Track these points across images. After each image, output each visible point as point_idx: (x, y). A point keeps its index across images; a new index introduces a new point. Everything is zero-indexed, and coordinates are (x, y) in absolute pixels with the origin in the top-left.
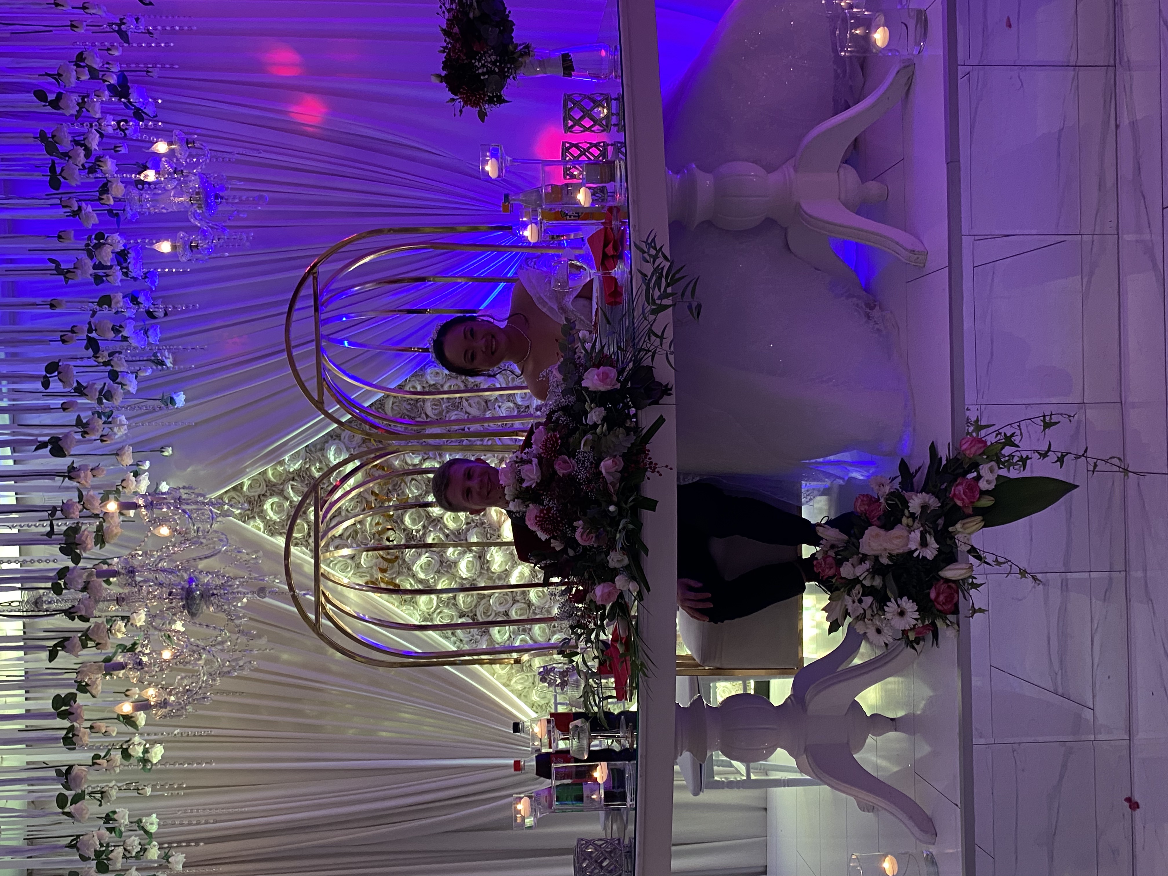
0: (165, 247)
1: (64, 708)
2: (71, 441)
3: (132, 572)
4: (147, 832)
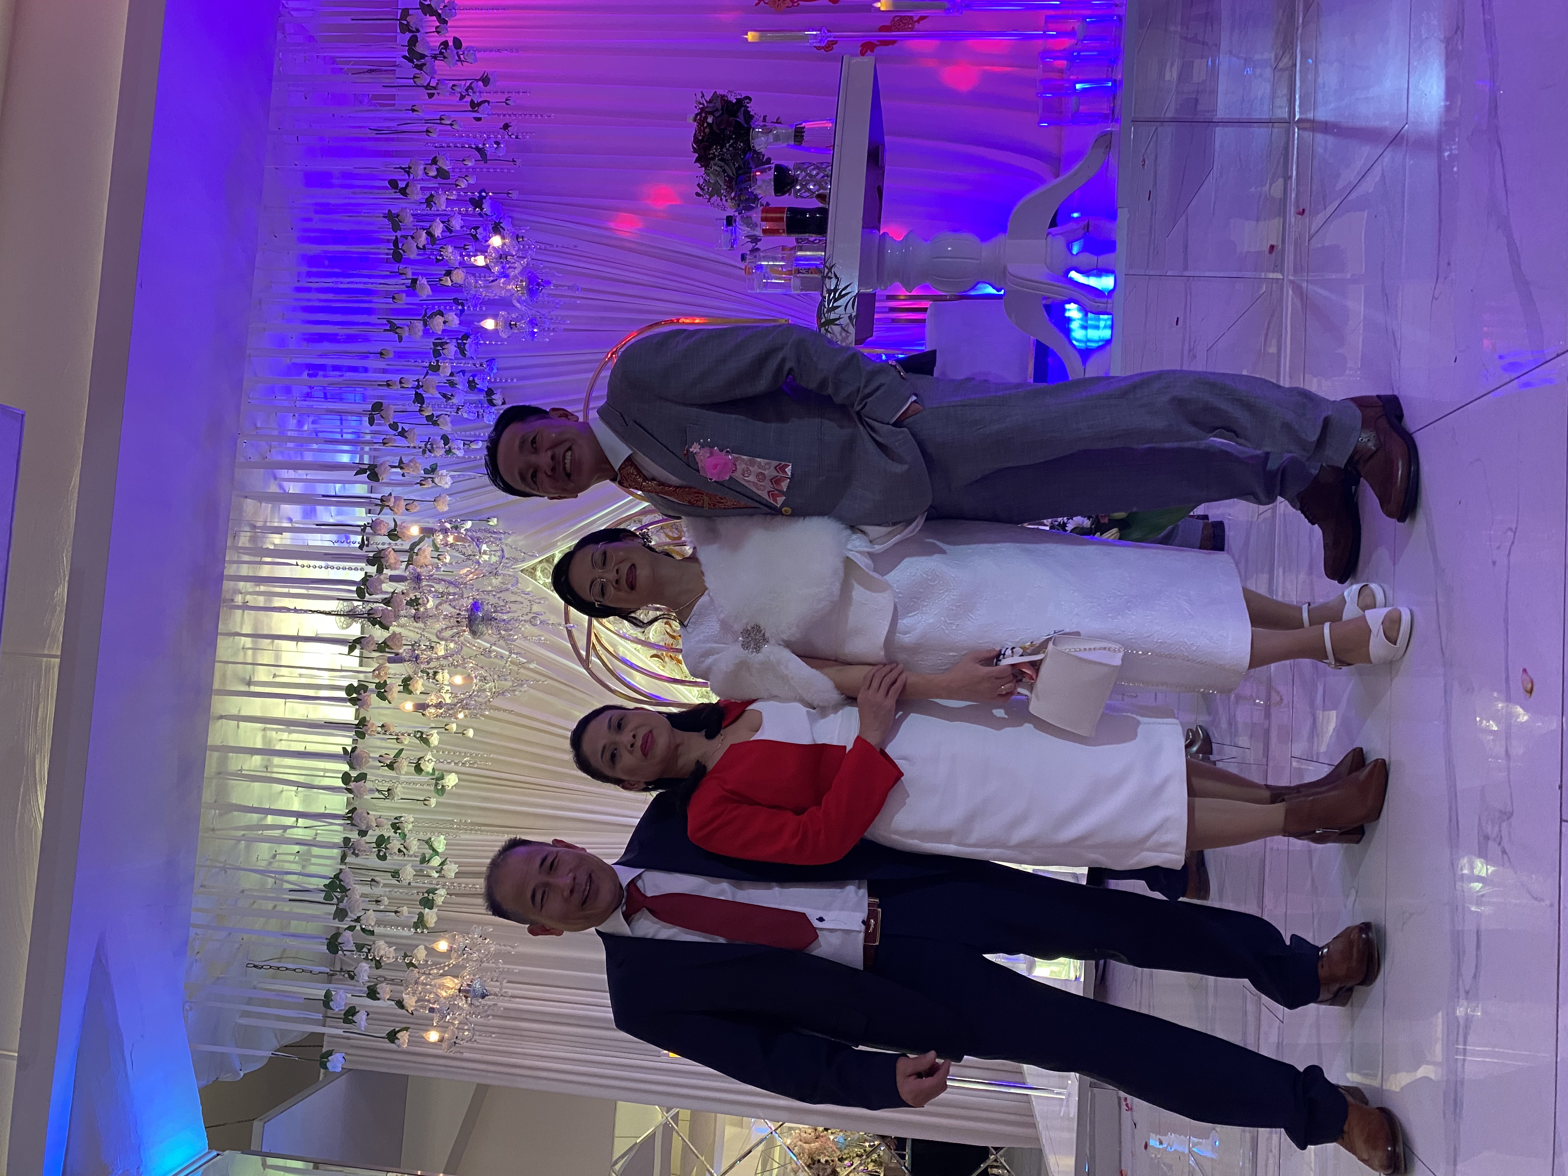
1: (356, 696)
2: (385, 469)
3: (418, 578)
4: (434, 850)
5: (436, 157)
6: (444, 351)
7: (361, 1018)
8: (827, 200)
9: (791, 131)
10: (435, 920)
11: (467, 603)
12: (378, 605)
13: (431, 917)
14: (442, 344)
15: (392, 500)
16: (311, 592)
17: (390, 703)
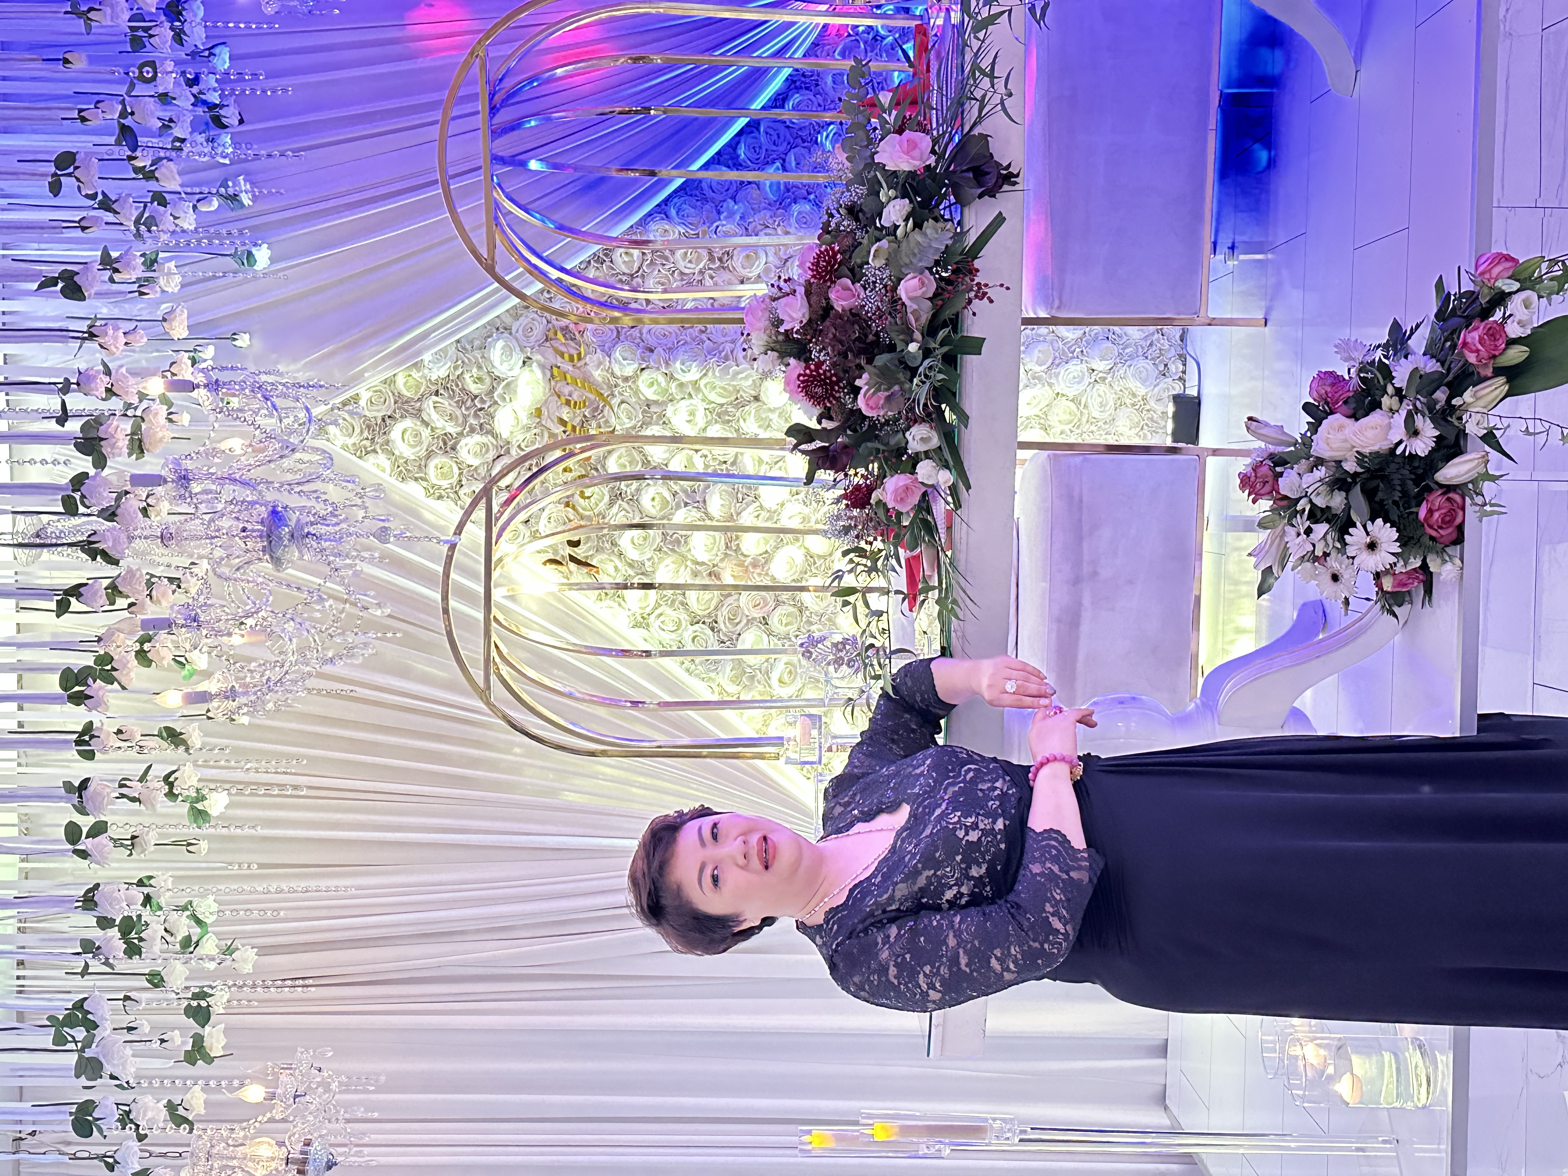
1: (77, 688)
2: (95, 277)
3: (185, 479)
13: (217, 1039)
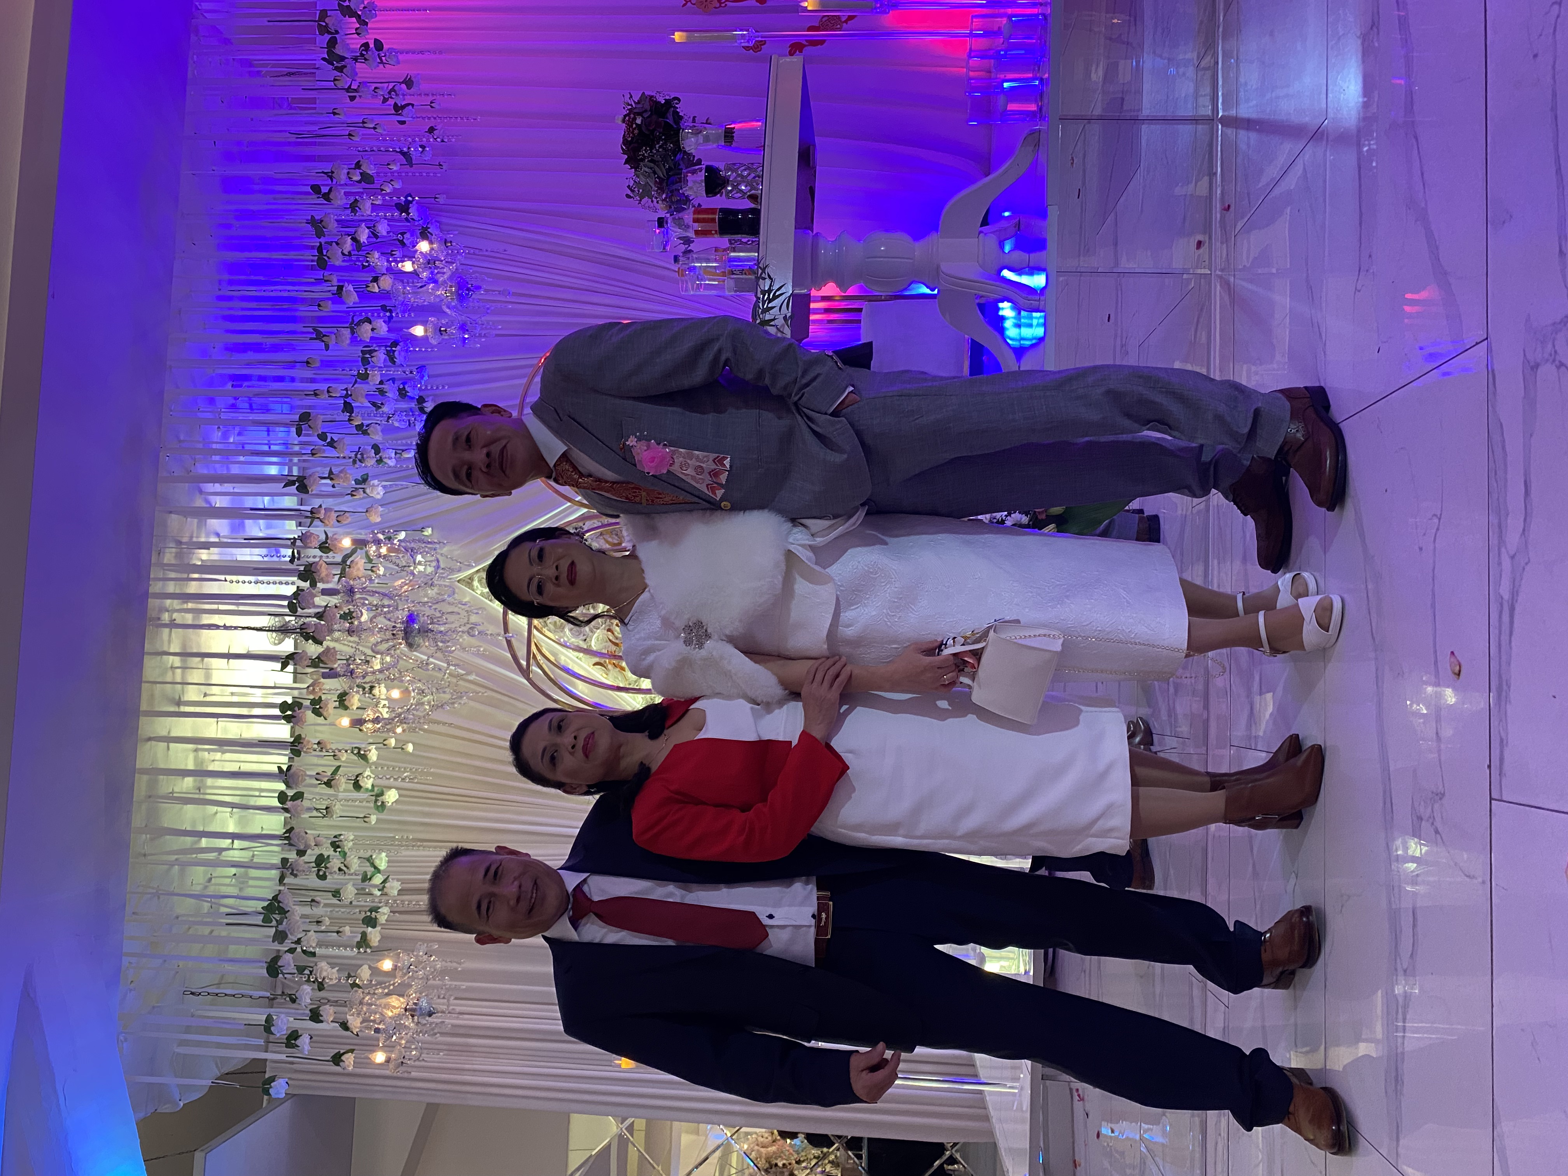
0: (418, 331)
1: (291, 713)
2: (315, 480)
3: (351, 591)
4: (375, 868)
5: (359, 161)
6: (373, 359)
7: (304, 1041)
8: (759, 200)
9: (721, 131)
10: (378, 939)
11: (402, 615)
12: (310, 619)
13: (374, 935)
14: (370, 352)
15: (323, 511)
16: (242, 608)
17: (326, 719)
